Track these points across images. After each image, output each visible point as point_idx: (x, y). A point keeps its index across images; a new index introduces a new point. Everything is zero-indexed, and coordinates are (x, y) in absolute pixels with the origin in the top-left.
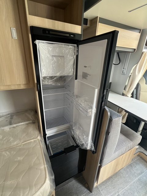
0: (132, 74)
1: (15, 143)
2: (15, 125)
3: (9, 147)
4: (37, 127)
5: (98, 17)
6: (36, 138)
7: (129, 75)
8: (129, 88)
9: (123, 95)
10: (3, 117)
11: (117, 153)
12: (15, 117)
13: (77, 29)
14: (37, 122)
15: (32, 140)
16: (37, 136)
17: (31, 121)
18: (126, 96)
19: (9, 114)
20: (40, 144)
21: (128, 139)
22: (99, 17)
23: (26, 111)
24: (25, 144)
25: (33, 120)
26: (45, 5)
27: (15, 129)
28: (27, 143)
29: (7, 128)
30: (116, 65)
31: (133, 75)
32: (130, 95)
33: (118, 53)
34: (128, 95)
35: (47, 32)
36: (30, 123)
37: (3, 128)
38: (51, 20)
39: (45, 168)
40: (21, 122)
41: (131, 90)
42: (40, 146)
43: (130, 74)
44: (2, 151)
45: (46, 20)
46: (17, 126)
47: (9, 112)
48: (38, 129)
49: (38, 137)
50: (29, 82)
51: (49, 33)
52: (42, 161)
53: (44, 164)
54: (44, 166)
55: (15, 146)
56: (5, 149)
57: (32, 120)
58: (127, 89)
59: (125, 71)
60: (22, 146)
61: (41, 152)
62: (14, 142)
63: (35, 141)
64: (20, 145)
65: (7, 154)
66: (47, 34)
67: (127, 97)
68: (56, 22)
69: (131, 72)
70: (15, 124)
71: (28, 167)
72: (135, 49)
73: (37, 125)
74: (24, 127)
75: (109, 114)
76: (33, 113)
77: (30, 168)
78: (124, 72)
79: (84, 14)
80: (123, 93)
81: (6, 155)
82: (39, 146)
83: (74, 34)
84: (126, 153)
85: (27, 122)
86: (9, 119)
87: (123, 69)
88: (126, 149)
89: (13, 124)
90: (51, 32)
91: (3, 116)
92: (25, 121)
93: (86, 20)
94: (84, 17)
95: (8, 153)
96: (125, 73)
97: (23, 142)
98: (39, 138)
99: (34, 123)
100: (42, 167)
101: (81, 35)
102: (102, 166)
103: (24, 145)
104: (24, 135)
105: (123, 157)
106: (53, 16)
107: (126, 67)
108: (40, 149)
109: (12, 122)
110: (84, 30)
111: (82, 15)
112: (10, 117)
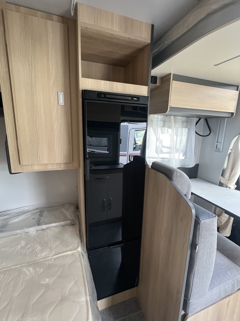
0: (233, 151)
1: (44, 254)
2: (44, 227)
3: (35, 261)
4: (78, 232)
5: (170, 74)
6: (75, 249)
7: (229, 153)
8: (230, 174)
9: (221, 185)
10: (29, 213)
11: (215, 290)
12: (45, 213)
13: (142, 90)
14: (78, 224)
15: (70, 253)
16: (76, 245)
17: (69, 222)
18: (226, 187)
19: (37, 209)
20: (81, 260)
21: (235, 265)
22: (173, 74)
23: (63, 205)
24: (58, 258)
25: (73, 220)
26: (101, 64)
27: (45, 232)
28: (61, 256)
29: (32, 230)
30: (205, 136)
31: (234, 153)
32: (233, 186)
33: (206, 120)
34: (229, 185)
35: (103, 96)
36: (67, 225)
37: (26, 230)
38: (108, 82)
39: (87, 301)
40: (55, 223)
41: (233, 176)
42: (81, 262)
43: (230, 151)
44: (22, 267)
45: (103, 82)
46: (47, 228)
47: (38, 206)
48: (79, 235)
49: (77, 248)
50: (73, 161)
51: (105, 97)
52: (82, 289)
53: (86, 295)
54: (86, 298)
55: (43, 260)
56: (28, 263)
57: (71, 220)
58: (227, 175)
59: (220, 146)
60: (53, 260)
61: (81, 273)
62: (41, 253)
63: (73, 254)
64: (50, 259)
65: (30, 271)
66: (102, 98)
67: (228, 189)
68: (115, 83)
69: (231, 147)
70: (45, 224)
71: (60, 298)
72: (232, 114)
73: (78, 229)
74: (57, 230)
75: (194, 211)
76: (72, 209)
77: (63, 300)
78: (218, 147)
79: (152, 71)
80: (220, 182)
81: (28, 272)
82: (79, 264)
83: (138, 97)
84: (234, 295)
85: (62, 223)
86: (37, 216)
87: (216, 144)
88: (233, 285)
89: (43, 225)
90: (107, 96)
91: (29, 211)
92: (60, 221)
93: (154, 79)
94: (152, 75)
95: (31, 269)
96: (220, 149)
97: (54, 255)
98: (80, 249)
99: (73, 225)
100: (83, 299)
101: (148, 97)
102: (187, 314)
103: (55, 259)
104: (58, 243)
105: (229, 302)
106: (110, 77)
107: (221, 140)
108: (81, 267)
109: (41, 221)
110: (151, 91)
111: (149, 72)
112: (38, 213)
